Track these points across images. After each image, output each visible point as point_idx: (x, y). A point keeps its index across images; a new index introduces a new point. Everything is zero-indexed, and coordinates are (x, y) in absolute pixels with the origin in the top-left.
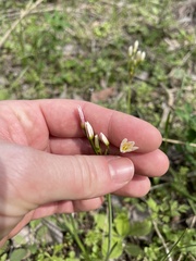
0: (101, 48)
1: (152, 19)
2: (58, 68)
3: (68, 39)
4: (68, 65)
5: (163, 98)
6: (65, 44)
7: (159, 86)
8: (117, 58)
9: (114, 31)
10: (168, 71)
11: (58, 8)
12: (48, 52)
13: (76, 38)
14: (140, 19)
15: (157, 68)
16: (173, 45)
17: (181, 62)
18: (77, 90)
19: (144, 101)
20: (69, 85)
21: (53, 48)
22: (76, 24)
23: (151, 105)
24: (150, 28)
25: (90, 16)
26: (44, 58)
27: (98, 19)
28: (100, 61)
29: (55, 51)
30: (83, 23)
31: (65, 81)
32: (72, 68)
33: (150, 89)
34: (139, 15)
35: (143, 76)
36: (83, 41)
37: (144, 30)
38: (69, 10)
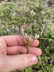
0: (23, 14)
1: (37, 6)
2: (11, 19)
3: (14, 11)
4: (14, 18)
5: (41, 27)
6: (13, 13)
7: (40, 24)
8: (28, 16)
9: (27, 9)
10: (42, 19)
11: (11, 3)
12: (8, 15)
13: (16, 11)
14: (34, 5)
15: (39, 19)
16: (43, 12)
17: (46, 17)
18: (17, 25)
19: (36, 28)
20: (14, 24)
21: (9, 14)
22: (16, 7)
23: (38, 29)
24: (37, 8)
25: (20, 5)
26: (7, 17)
27: (22, 6)
28: (23, 17)
29: (10, 14)
30: (18, 7)
31: (13, 23)
32: (15, 19)
33: (38, 24)
34: (34, 4)
35: (36, 21)
36: (18, 12)
37: (35, 8)
38: (14, 3)
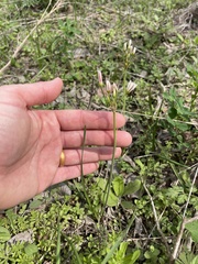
0: (107, 52)
1: (153, 26)
2: (69, 69)
3: (78, 44)
4: (78, 66)
5: (158, 92)
7: (156, 82)
8: (119, 59)
9: (119, 36)
10: (165, 69)
11: (69, 17)
12: (60, 54)
13: (85, 43)
14: (143, 25)
15: (155, 67)
17: (177, 63)
18: (85, 86)
20: (78, 82)
21: (64, 51)
23: (147, 98)
24: (151, 33)
25: (97, 24)
26: (56, 60)
27: (105, 27)
28: (105, 62)
29: (67, 54)
30: (91, 30)
31: (75, 79)
32: (81, 68)
33: (147, 84)
35: (143, 74)
36: (91, 46)
37: (146, 36)
38: (79, 18)
